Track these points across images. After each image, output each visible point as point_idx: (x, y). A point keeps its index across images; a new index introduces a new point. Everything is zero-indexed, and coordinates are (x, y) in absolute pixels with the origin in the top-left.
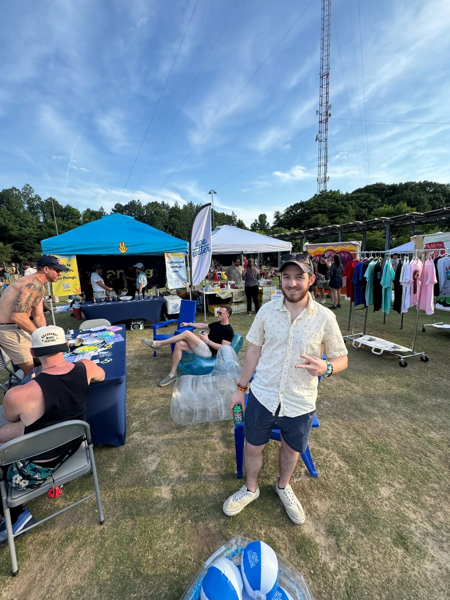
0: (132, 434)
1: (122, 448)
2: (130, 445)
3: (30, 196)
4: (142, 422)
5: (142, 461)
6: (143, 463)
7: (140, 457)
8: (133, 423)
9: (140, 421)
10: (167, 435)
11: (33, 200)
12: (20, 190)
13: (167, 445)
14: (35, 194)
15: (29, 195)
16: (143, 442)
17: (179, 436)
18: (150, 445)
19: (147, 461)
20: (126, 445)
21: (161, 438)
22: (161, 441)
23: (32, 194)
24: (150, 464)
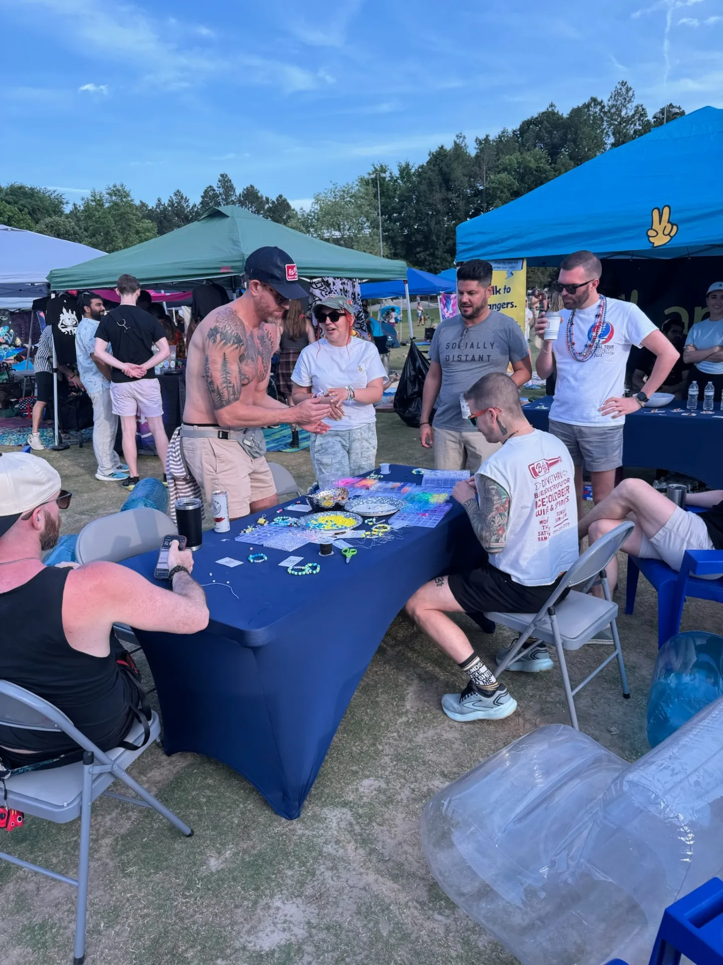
0: (335, 805)
1: (281, 825)
2: (300, 832)
3: (623, 114)
4: (384, 792)
5: (272, 897)
6: (268, 907)
7: (279, 885)
8: (367, 777)
9: (384, 786)
10: (390, 883)
11: (628, 120)
12: (605, 103)
13: (359, 913)
14: (634, 104)
15: (621, 111)
16: (329, 849)
17: (410, 915)
18: (328, 874)
19: (278, 908)
20: (296, 825)
21: (371, 877)
22: (361, 885)
23: (628, 105)
24: (275, 924)
